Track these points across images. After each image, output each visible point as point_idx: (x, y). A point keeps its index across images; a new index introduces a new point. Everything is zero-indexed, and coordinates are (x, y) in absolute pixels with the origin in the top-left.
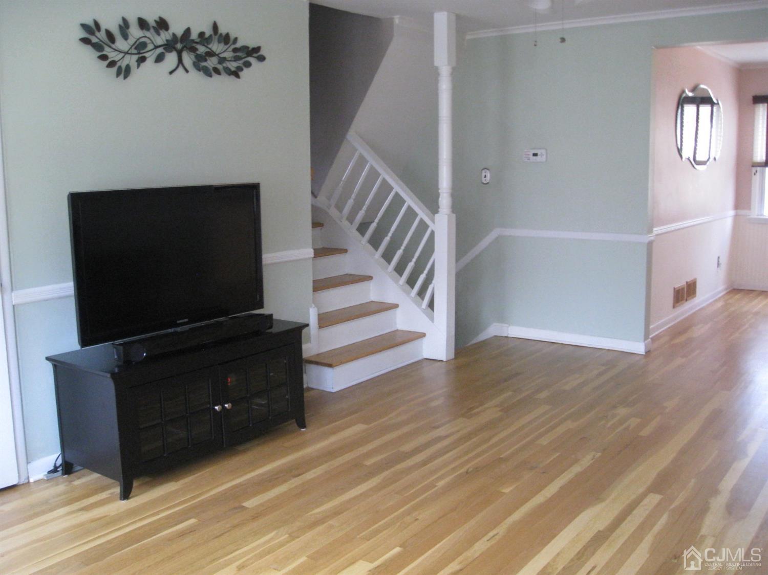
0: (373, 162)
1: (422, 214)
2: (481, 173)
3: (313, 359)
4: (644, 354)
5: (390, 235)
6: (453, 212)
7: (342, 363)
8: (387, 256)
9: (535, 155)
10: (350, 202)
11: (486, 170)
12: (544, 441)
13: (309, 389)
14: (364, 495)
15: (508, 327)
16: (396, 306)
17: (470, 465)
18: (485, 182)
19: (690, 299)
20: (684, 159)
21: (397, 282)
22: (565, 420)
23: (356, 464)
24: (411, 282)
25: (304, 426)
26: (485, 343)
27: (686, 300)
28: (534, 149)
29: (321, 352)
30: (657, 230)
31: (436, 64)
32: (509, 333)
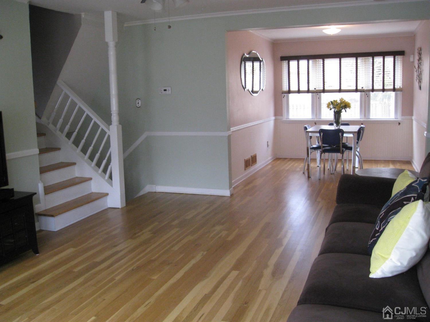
0: (73, 97)
1: (102, 126)
2: (136, 101)
3: (42, 213)
4: (230, 196)
5: (85, 138)
6: (120, 124)
7: (59, 214)
8: (84, 151)
9: (165, 90)
10: (61, 121)
11: (138, 99)
12: (176, 248)
13: (41, 231)
14: (74, 289)
15: (155, 187)
16: (91, 179)
17: (135, 265)
18: (138, 106)
19: (254, 165)
20: (246, 90)
21: (90, 165)
22: (187, 235)
23: (69, 272)
24: (98, 165)
25: (38, 253)
26: (143, 196)
27: (252, 166)
28: (165, 87)
29: (46, 208)
30: (233, 129)
31: (107, 40)
32: (156, 189)
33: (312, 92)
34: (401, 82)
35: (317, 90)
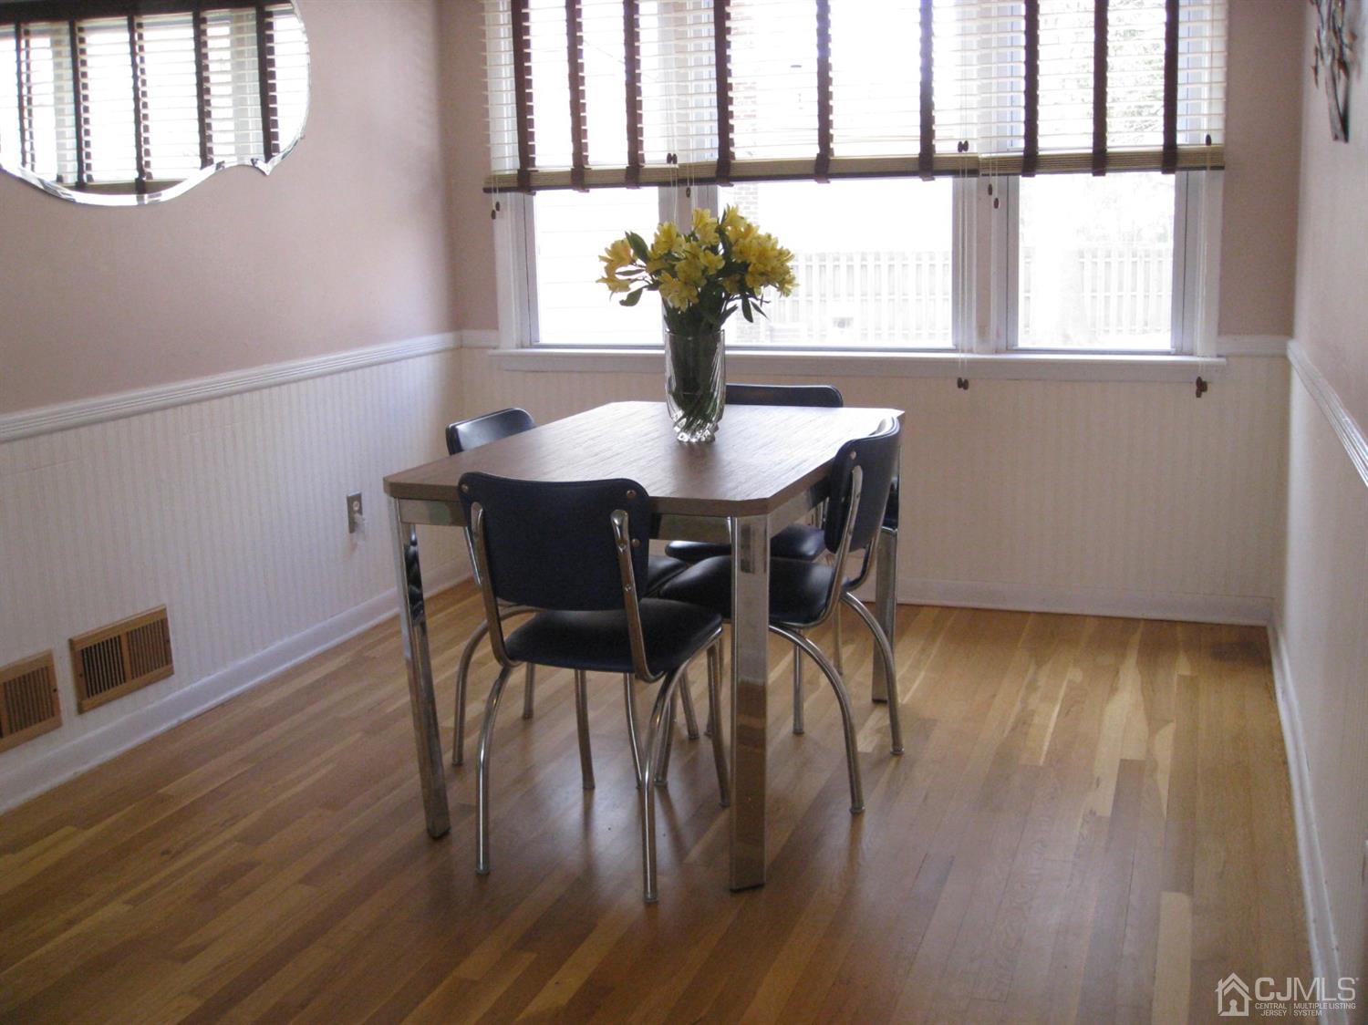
33: (661, 179)
34: (1219, 108)
35: (683, 167)
